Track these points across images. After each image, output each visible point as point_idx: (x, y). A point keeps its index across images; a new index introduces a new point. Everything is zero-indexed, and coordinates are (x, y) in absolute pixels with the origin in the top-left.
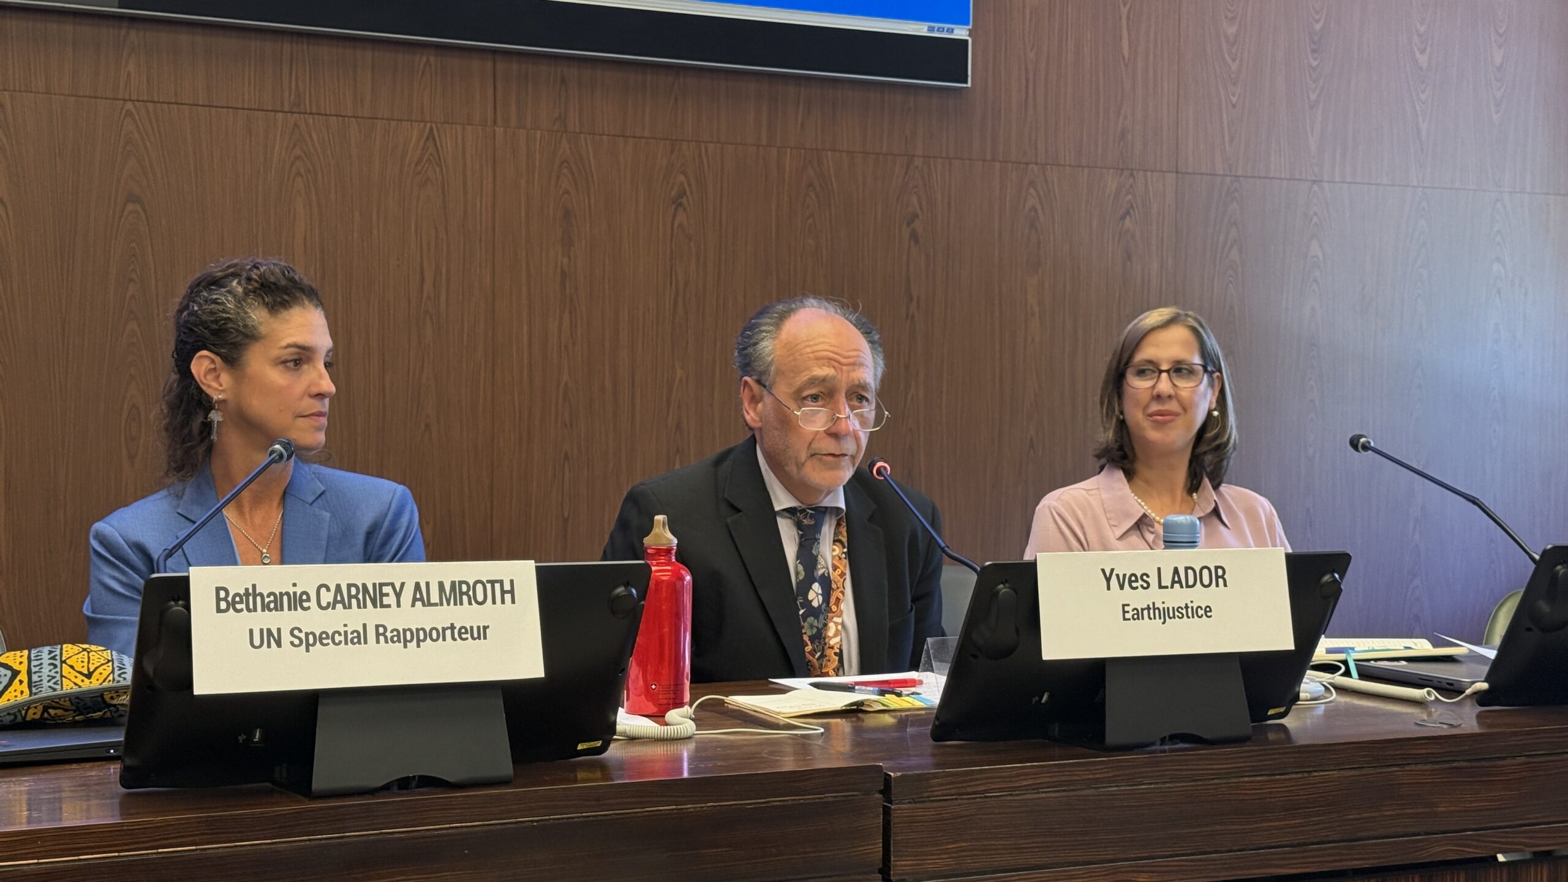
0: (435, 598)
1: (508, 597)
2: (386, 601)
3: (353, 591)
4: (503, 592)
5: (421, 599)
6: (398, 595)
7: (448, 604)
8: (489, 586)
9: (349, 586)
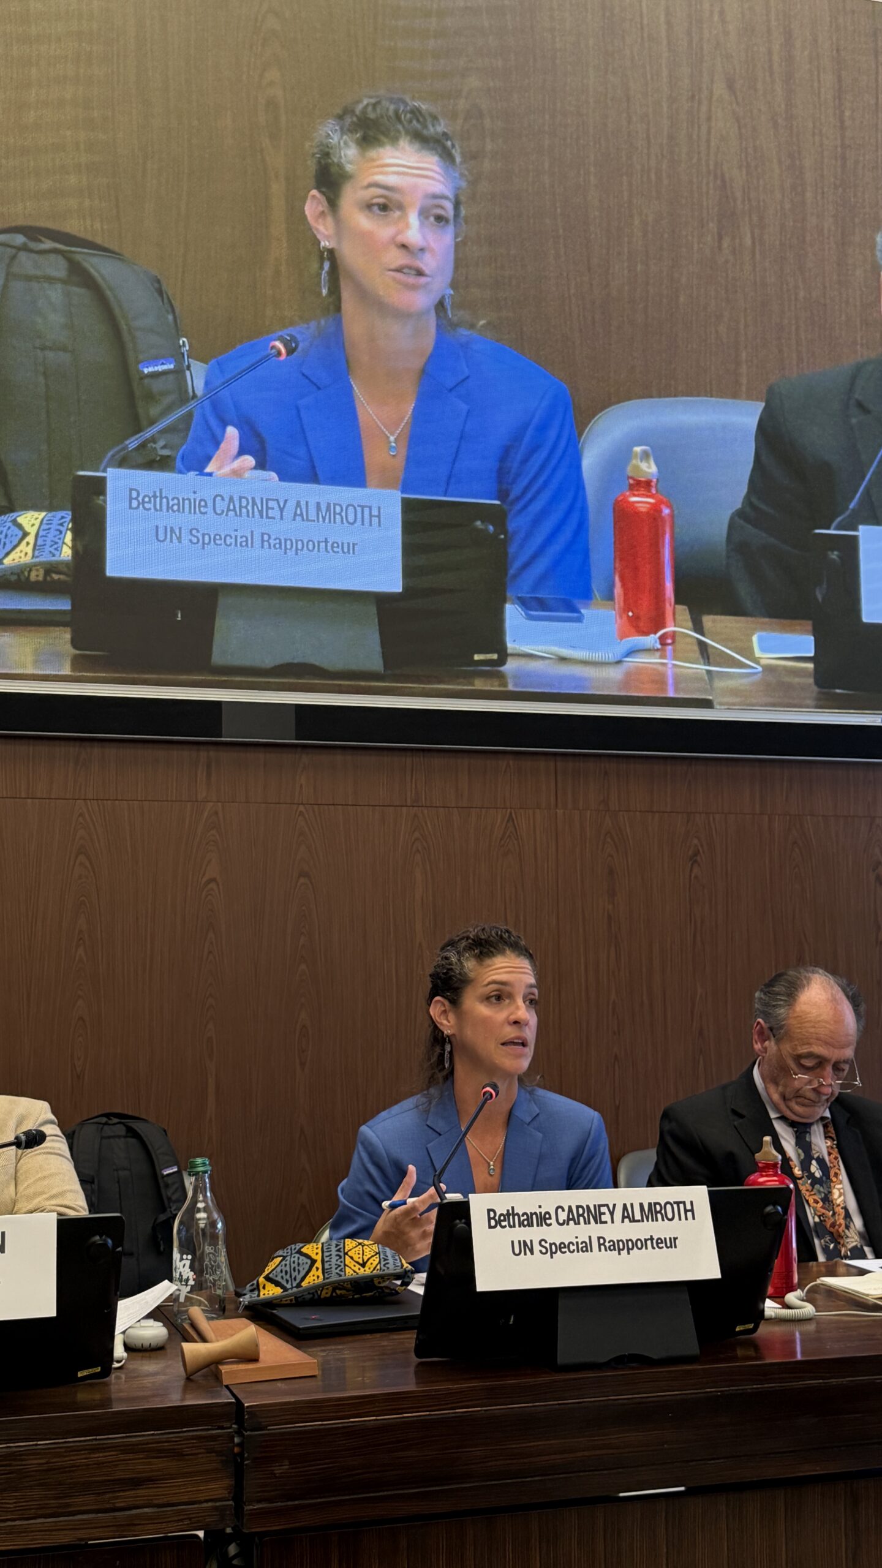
0: (638, 1216)
1: (689, 1214)
2: (604, 1218)
3: (581, 1211)
4: (686, 1211)
5: (628, 1217)
6: (612, 1213)
7: (648, 1221)
8: (675, 1206)
9: (578, 1207)
